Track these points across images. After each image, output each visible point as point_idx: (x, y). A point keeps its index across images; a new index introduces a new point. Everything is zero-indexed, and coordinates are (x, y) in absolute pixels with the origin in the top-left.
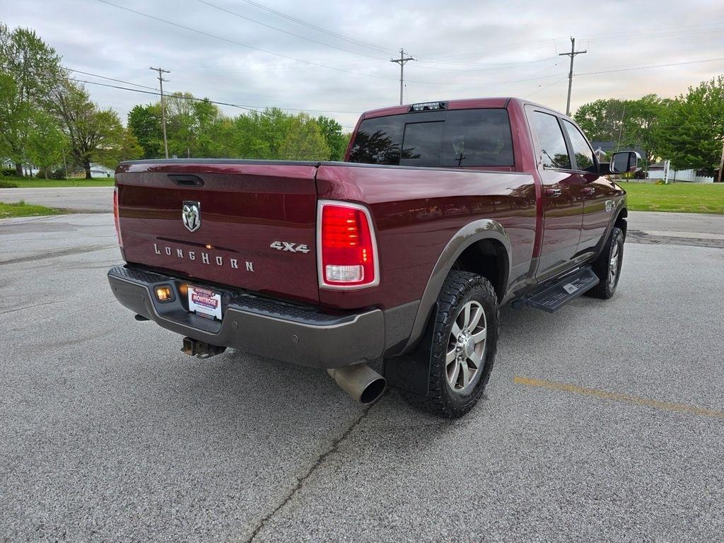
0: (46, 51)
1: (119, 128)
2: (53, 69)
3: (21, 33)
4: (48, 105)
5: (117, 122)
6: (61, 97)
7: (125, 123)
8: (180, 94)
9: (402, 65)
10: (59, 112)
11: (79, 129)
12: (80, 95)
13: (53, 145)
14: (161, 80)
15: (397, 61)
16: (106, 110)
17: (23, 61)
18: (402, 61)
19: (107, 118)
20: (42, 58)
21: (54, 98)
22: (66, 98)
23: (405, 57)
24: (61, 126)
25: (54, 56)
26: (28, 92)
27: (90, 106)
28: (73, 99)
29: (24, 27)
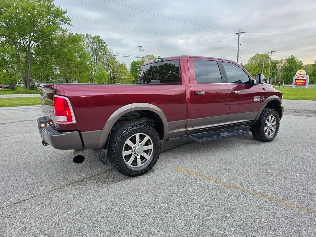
0: (103, 43)
1: (126, 70)
2: (105, 49)
3: (95, 37)
4: (103, 63)
5: (125, 68)
6: (107, 59)
7: (128, 68)
8: (149, 55)
9: (239, 36)
10: (107, 65)
11: (113, 71)
12: (113, 58)
13: (103, 77)
14: (141, 50)
15: (236, 34)
16: (122, 63)
17: (95, 47)
18: (239, 33)
19: (122, 66)
20: (101, 45)
21: (105, 60)
22: (109, 60)
23: (240, 32)
24: (107, 70)
25: (105, 44)
26: (97, 58)
27: (116, 62)
28: (111, 60)
29: (96, 35)
